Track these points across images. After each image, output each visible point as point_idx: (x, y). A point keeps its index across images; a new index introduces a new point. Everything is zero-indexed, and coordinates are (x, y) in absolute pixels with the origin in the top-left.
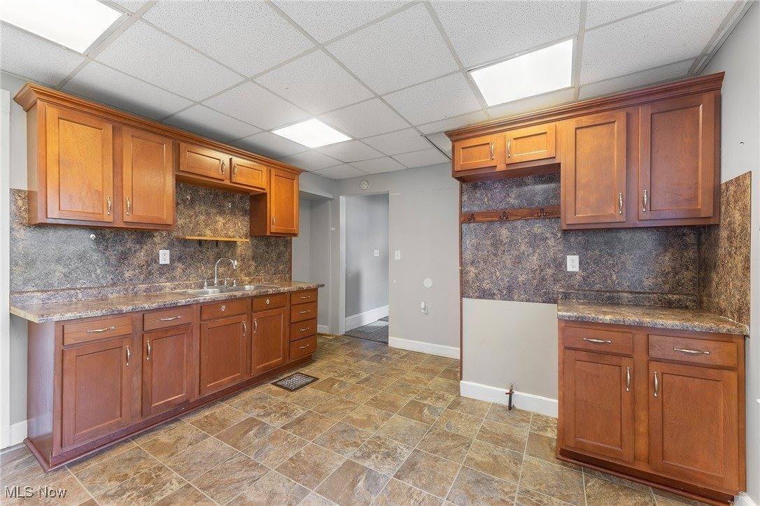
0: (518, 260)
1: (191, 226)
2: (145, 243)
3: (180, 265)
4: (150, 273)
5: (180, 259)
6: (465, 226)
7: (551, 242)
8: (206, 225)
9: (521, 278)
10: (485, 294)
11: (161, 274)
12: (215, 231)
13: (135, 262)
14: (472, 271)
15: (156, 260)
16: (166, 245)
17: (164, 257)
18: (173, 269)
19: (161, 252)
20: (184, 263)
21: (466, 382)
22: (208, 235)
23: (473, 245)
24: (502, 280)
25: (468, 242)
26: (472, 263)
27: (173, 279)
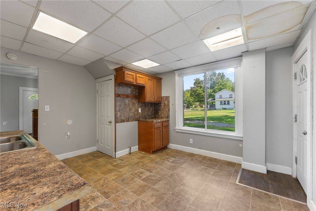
0: (130, 110)
6: (116, 98)
7: (136, 105)
9: (131, 115)
10: (123, 121)
14: (119, 113)
21: (119, 152)
23: (119, 105)
24: (127, 116)
25: (118, 104)
26: (119, 111)
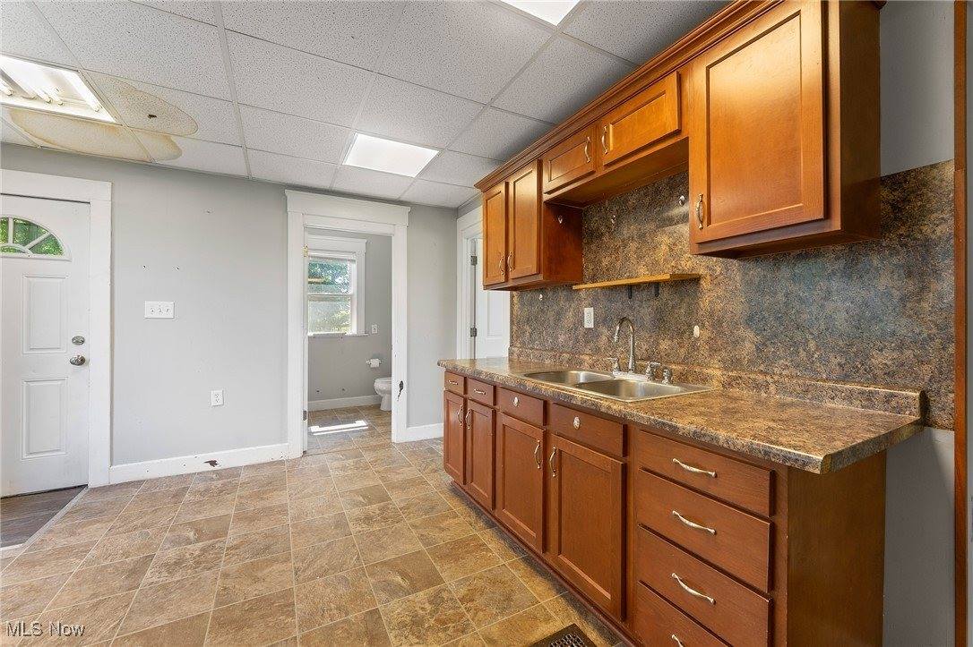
1: (618, 265)
2: (573, 299)
4: (577, 340)
5: (605, 321)
8: (640, 258)
11: (586, 343)
12: (653, 266)
13: (565, 323)
15: (581, 322)
16: (590, 300)
17: (588, 317)
18: (598, 336)
19: (586, 311)
20: (609, 328)
22: (643, 275)
27: (598, 350)
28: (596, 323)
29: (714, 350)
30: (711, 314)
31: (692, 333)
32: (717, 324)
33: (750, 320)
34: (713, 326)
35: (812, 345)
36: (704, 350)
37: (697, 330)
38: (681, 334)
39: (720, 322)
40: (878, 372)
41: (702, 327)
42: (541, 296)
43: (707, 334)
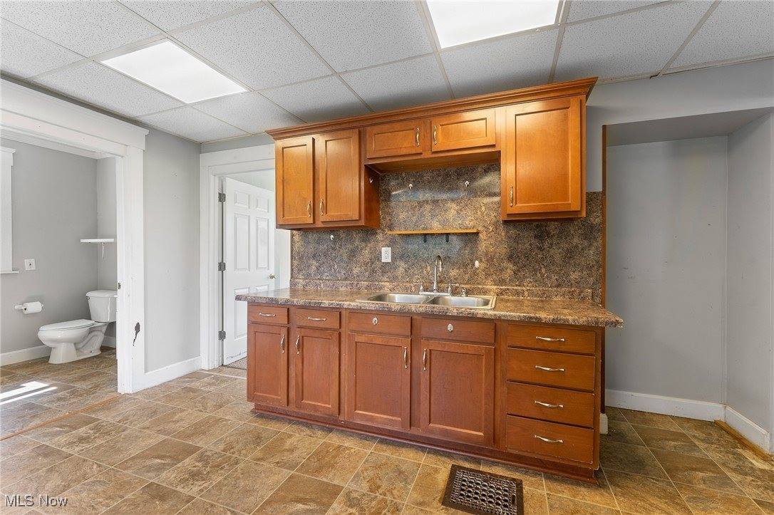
1: (414, 219)
2: (369, 241)
3: (402, 264)
4: (374, 271)
5: (402, 257)
8: (433, 216)
11: (384, 273)
12: (444, 223)
13: (361, 259)
15: (379, 258)
16: (387, 242)
17: (386, 254)
18: (395, 268)
19: (384, 250)
20: (406, 262)
22: (436, 227)
27: (395, 278)
28: (394, 258)
29: (487, 275)
30: (486, 254)
31: (474, 265)
32: (490, 260)
33: (510, 258)
34: (487, 260)
35: (543, 271)
36: (482, 275)
37: (477, 264)
38: (466, 266)
39: (492, 259)
40: (573, 282)
41: (481, 261)
42: (332, 236)
43: (484, 265)
